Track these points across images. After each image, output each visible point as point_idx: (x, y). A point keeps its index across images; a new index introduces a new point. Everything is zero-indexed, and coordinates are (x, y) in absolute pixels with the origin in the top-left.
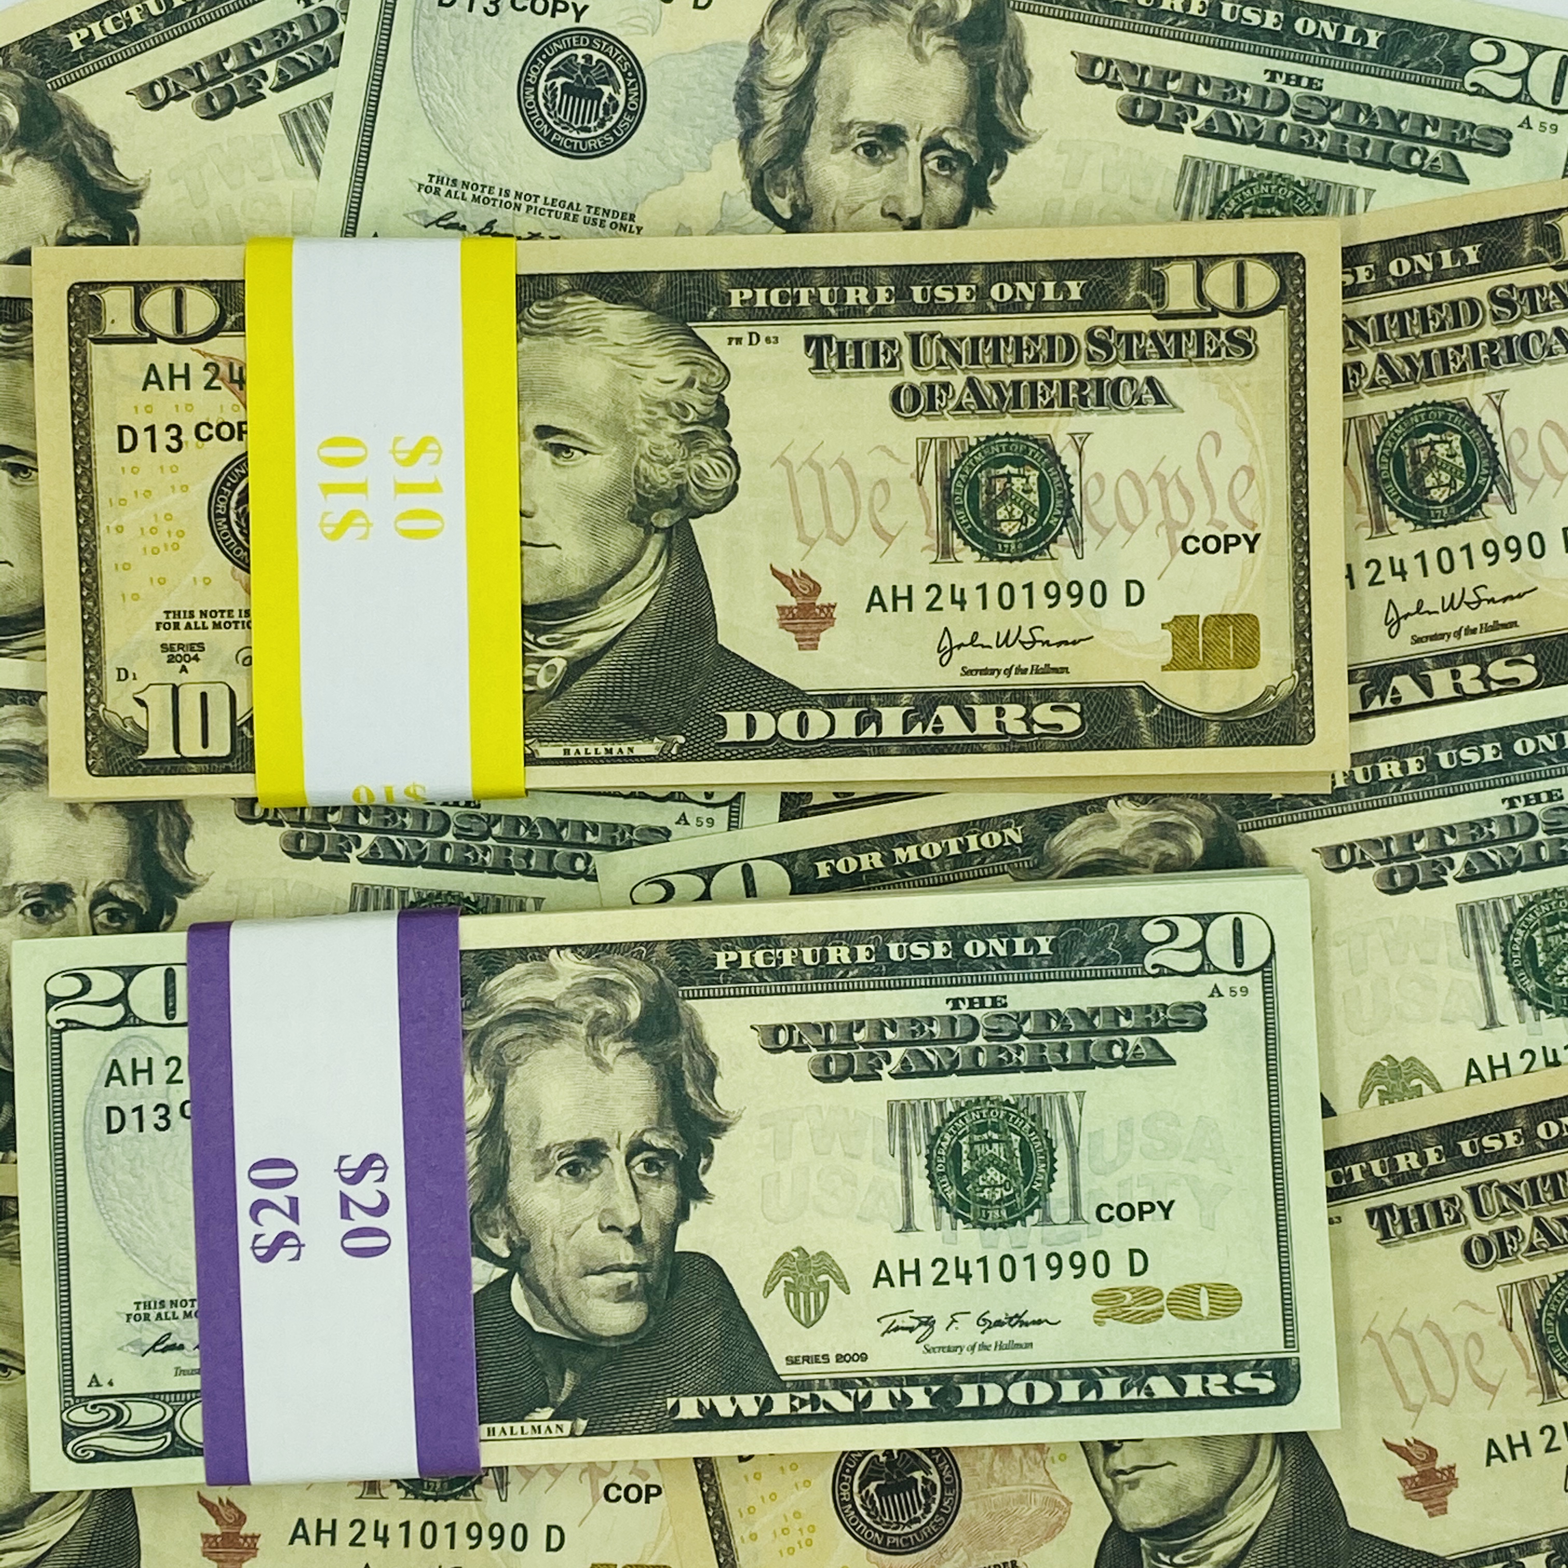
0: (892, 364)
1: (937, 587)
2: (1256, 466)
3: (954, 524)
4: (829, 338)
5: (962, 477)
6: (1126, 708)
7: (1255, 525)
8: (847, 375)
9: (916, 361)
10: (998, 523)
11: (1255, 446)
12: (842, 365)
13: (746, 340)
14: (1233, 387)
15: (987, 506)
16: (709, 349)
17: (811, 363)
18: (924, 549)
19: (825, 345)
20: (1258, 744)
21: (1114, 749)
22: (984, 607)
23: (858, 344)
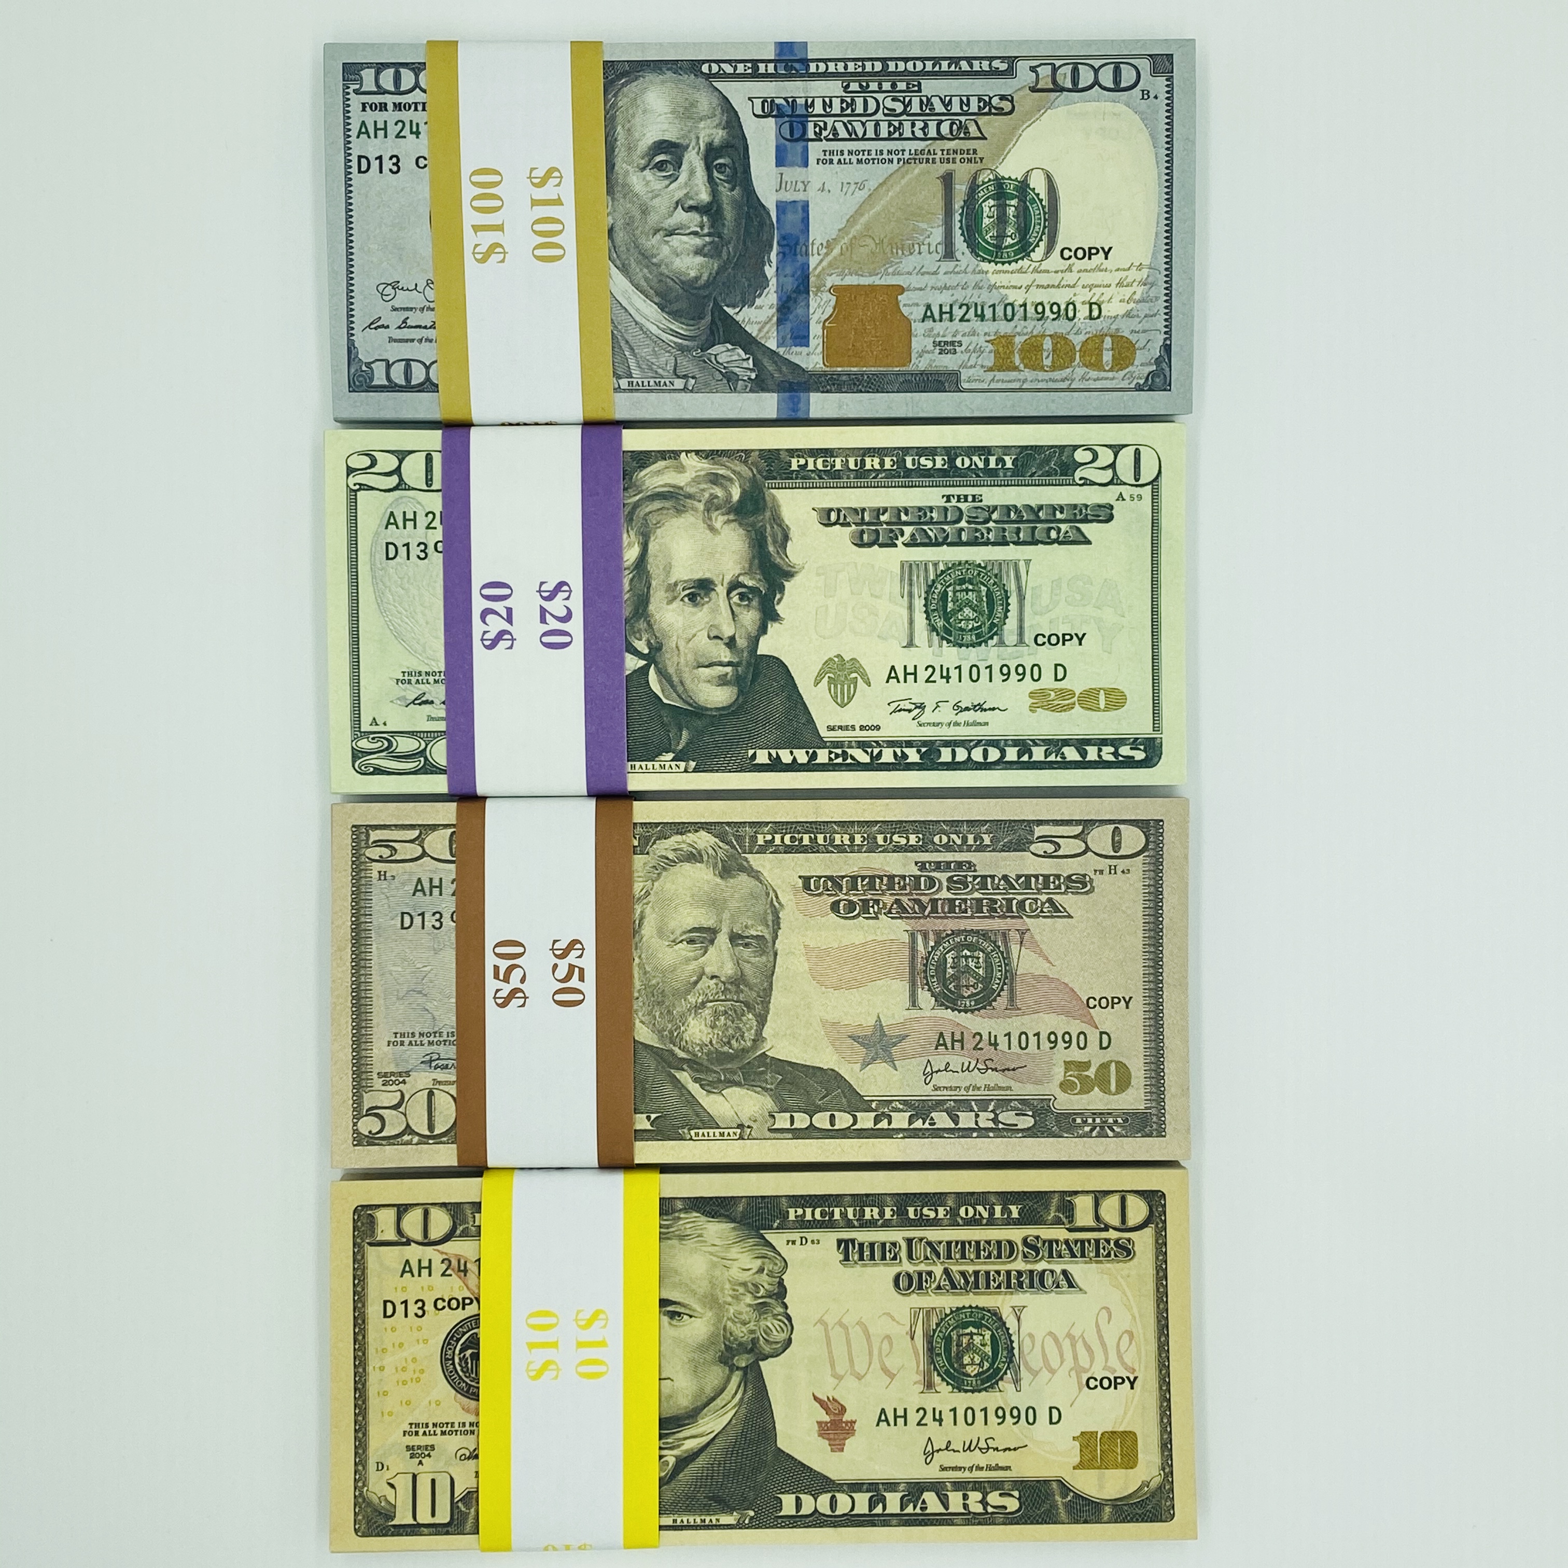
0: (895, 1258)
1: (924, 1409)
2: (1134, 1331)
3: (935, 1366)
4: (853, 1241)
5: (941, 1335)
6: (1049, 1495)
7: (1134, 1371)
8: (865, 1265)
9: (910, 1257)
10: (964, 1366)
11: (1134, 1317)
12: (861, 1258)
13: (798, 1242)
14: (1119, 1277)
15: (957, 1354)
16: (774, 1248)
17: (841, 1257)
18: (915, 1383)
19: (850, 1245)
20: (1137, 1521)
21: (1041, 1523)
22: (955, 1424)
23: (872, 1245)
